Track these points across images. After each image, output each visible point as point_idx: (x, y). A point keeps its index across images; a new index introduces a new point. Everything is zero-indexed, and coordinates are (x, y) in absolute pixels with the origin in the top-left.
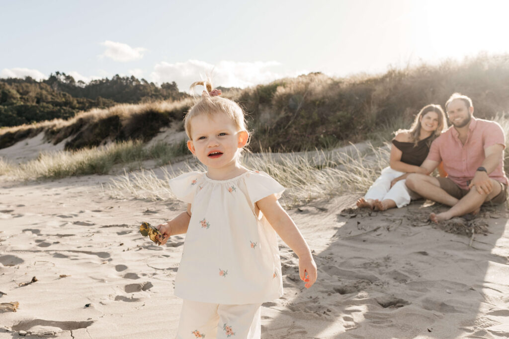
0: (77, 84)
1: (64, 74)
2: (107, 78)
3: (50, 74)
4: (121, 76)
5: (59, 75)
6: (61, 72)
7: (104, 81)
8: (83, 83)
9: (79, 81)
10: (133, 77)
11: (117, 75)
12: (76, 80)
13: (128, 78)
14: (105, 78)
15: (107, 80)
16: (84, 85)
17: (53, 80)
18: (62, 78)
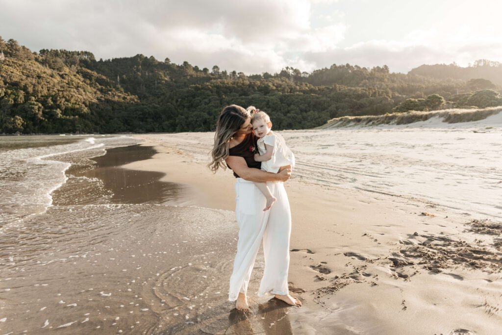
0: (302, 75)
1: (292, 68)
2: (326, 68)
3: (282, 70)
4: (338, 65)
5: (288, 69)
6: (290, 67)
7: (324, 71)
8: (307, 74)
9: (303, 73)
10: (348, 65)
11: (334, 65)
12: (301, 71)
13: (344, 66)
14: (324, 68)
15: (326, 69)
16: (308, 75)
17: (284, 74)
18: (291, 72)
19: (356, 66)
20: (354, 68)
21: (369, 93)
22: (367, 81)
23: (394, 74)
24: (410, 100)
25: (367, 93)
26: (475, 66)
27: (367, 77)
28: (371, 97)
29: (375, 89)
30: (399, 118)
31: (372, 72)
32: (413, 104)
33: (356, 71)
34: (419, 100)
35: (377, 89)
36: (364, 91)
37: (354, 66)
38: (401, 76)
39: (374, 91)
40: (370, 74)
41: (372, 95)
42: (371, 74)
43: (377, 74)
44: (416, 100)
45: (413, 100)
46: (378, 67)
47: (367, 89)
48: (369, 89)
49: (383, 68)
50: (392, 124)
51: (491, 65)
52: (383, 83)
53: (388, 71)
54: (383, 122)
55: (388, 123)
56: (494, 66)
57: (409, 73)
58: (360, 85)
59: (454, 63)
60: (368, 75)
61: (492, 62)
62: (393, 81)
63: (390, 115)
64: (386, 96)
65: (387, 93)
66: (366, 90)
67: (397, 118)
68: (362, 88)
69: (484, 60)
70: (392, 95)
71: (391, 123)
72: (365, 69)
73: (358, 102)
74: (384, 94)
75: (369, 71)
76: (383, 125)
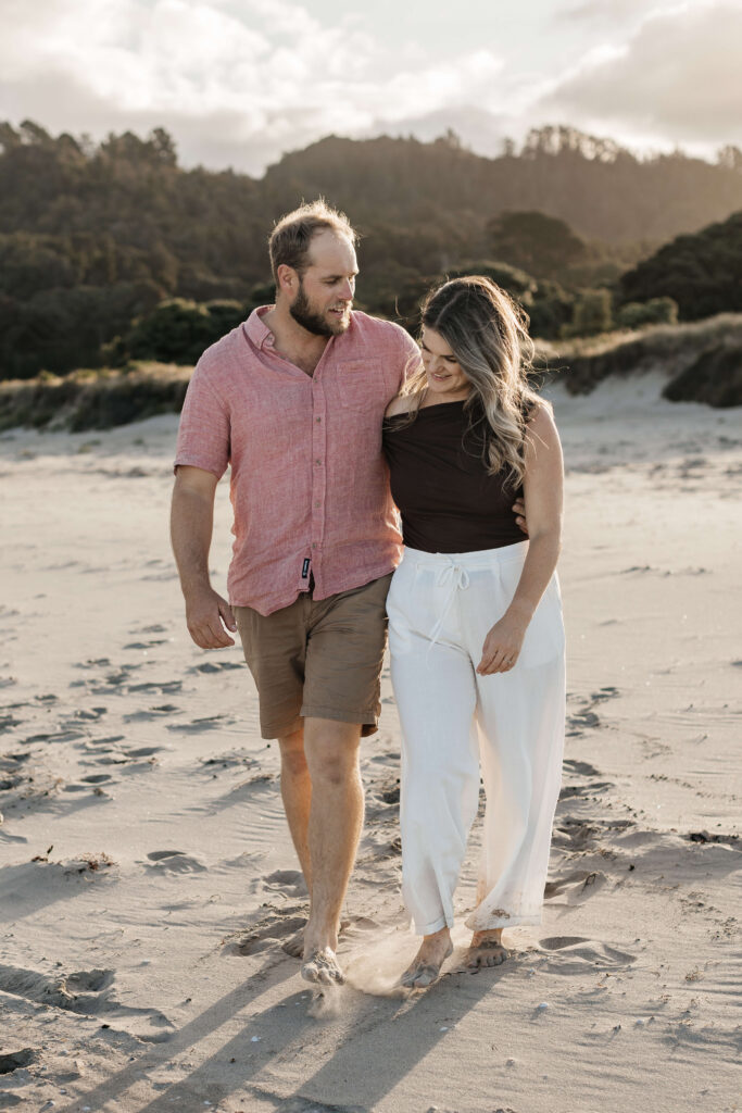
19: (27, 125)
20: (17, 136)
21: (75, 262)
22: (74, 201)
23: (199, 175)
24: (174, 308)
25: (66, 262)
26: (528, 150)
27: (76, 180)
28: (86, 282)
29: (102, 246)
30: (86, 398)
31: (98, 160)
32: (184, 325)
33: (25, 149)
34: (213, 310)
35: (112, 245)
36: (51, 254)
37: (15, 125)
38: (231, 184)
39: (97, 254)
40: (89, 165)
41: (88, 272)
42: (96, 166)
43: (124, 171)
44: (203, 310)
45: (188, 305)
46: (129, 136)
47: (68, 244)
48: (78, 244)
49: (150, 145)
50: (58, 428)
51: (589, 152)
52: (149, 217)
53: (173, 158)
54: (23, 421)
55: (40, 424)
56: (597, 158)
57: (272, 170)
58: (44, 220)
59: (450, 133)
60: (80, 172)
61: (592, 139)
62: (194, 210)
63: (56, 382)
64: (150, 282)
65: (156, 266)
66: (59, 250)
67: (79, 400)
68: (45, 238)
69: (564, 131)
70: (180, 278)
71: (52, 424)
72: (66, 139)
73: (24, 306)
74: (144, 270)
75: (90, 151)
76: (18, 433)
